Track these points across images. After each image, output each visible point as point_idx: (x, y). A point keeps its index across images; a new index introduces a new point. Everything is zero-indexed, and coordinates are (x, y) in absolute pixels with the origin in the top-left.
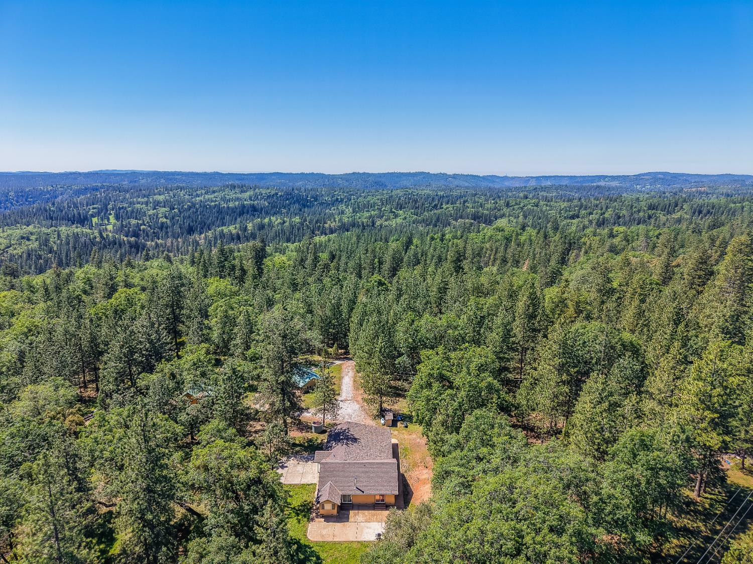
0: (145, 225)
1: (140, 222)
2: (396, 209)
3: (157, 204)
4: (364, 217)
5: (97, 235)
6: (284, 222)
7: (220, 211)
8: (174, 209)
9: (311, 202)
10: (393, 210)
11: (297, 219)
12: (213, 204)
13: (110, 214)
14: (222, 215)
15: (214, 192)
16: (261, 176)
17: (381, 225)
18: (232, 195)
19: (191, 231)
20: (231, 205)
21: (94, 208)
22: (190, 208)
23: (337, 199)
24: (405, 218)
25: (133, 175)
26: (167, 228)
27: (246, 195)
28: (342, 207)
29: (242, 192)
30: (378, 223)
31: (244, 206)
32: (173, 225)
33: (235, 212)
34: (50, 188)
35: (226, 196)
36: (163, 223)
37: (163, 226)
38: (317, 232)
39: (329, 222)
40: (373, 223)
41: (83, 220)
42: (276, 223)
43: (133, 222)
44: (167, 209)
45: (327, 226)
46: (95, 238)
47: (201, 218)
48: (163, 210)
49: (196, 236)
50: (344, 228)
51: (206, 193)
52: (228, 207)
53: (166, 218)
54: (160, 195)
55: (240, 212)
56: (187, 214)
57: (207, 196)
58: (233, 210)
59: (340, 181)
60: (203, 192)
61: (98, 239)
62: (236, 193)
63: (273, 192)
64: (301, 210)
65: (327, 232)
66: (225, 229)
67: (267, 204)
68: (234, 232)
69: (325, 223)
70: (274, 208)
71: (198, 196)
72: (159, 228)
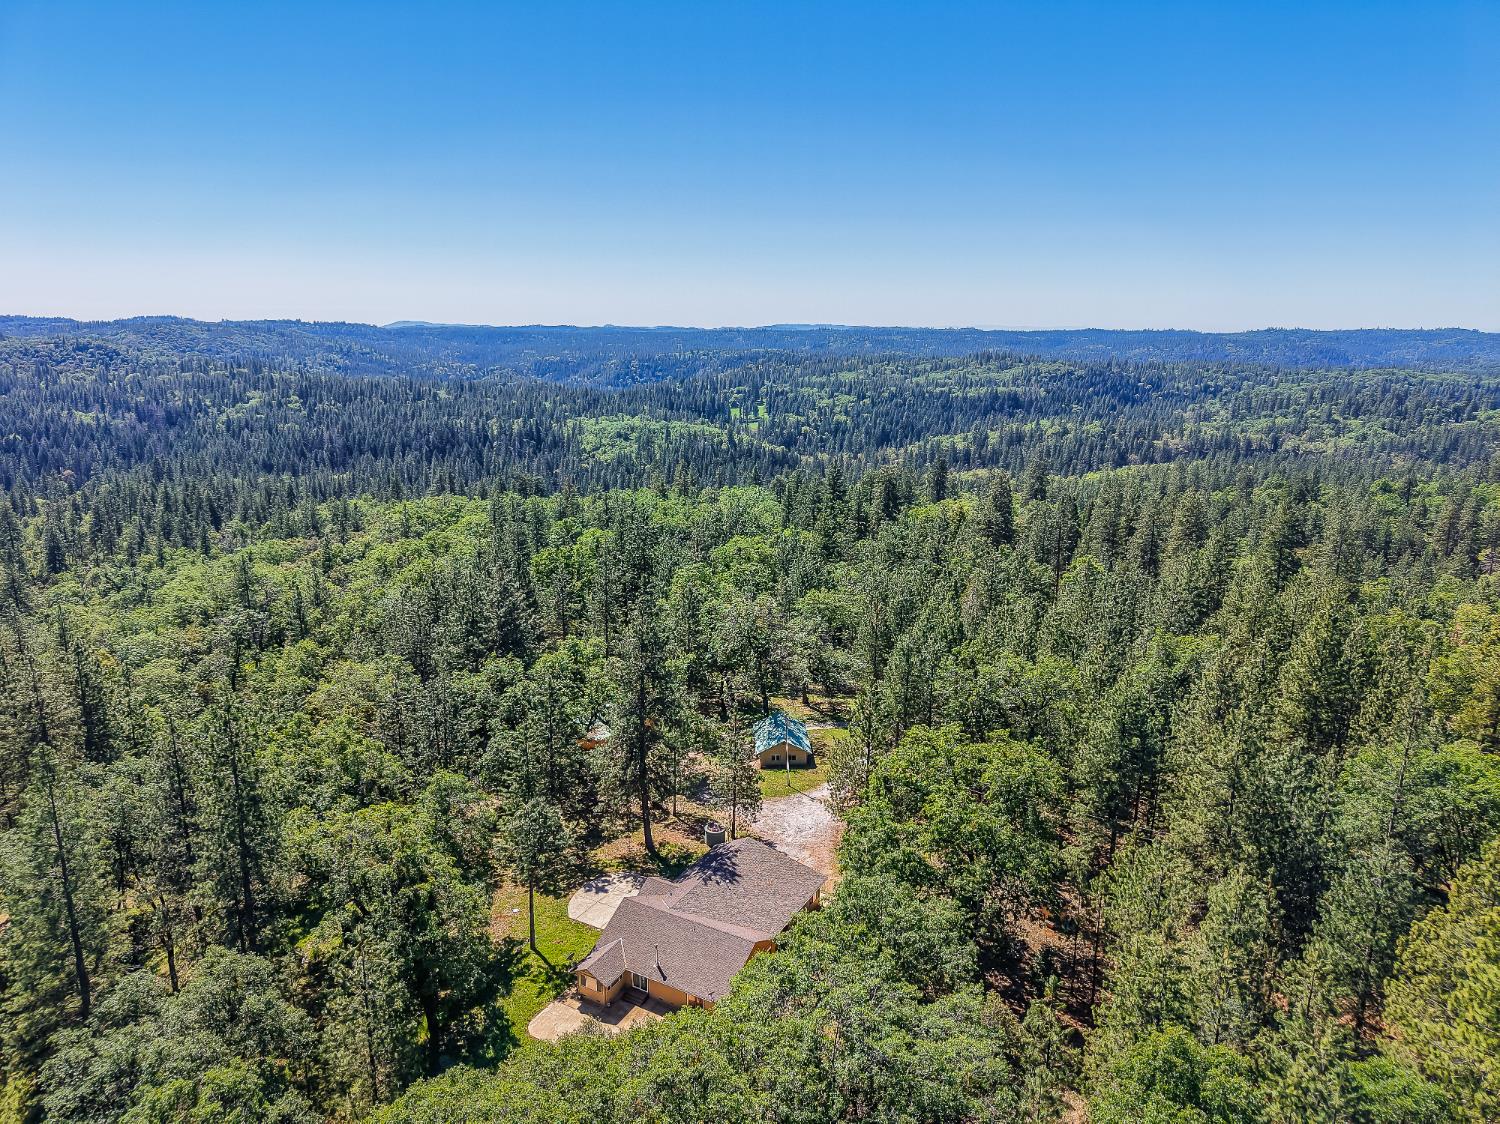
0: (809, 425)
1: (802, 419)
2: (1342, 413)
3: (838, 387)
4: (1254, 430)
5: (725, 438)
6: (1066, 432)
7: (947, 406)
8: (864, 397)
9: (1144, 391)
10: (1336, 417)
11: (1094, 427)
12: (938, 390)
13: (761, 403)
14: (948, 411)
15: (948, 367)
16: (1058, 338)
17: (1295, 450)
18: (979, 373)
19: (884, 439)
20: (972, 393)
21: (739, 392)
22: (893, 396)
23: (1207, 387)
24: (1364, 437)
25: (821, 336)
26: (844, 433)
27: (1008, 375)
28: (1213, 405)
29: (1002, 368)
30: (1288, 445)
31: (995, 397)
32: (857, 426)
33: (976, 408)
34: (688, 354)
35: (970, 376)
36: (838, 423)
37: (838, 429)
38: (1133, 457)
39: (1166, 436)
40: (1276, 443)
41: (714, 411)
42: (1050, 432)
43: (792, 418)
44: (853, 398)
45: (1159, 443)
46: (721, 443)
47: (908, 417)
48: (845, 398)
49: (890, 451)
50: (1199, 450)
51: (934, 369)
52: (965, 399)
53: (847, 413)
54: (850, 371)
55: (986, 407)
56: (883, 409)
57: (933, 375)
58: (974, 403)
59: (1229, 348)
60: (928, 367)
61: (724, 447)
62: (989, 369)
63: (1064, 370)
64: (1114, 408)
65: (1157, 457)
66: (946, 441)
67: (1043, 394)
68: (960, 446)
69: (1157, 437)
70: (1057, 403)
71: (916, 374)
72: (830, 433)
